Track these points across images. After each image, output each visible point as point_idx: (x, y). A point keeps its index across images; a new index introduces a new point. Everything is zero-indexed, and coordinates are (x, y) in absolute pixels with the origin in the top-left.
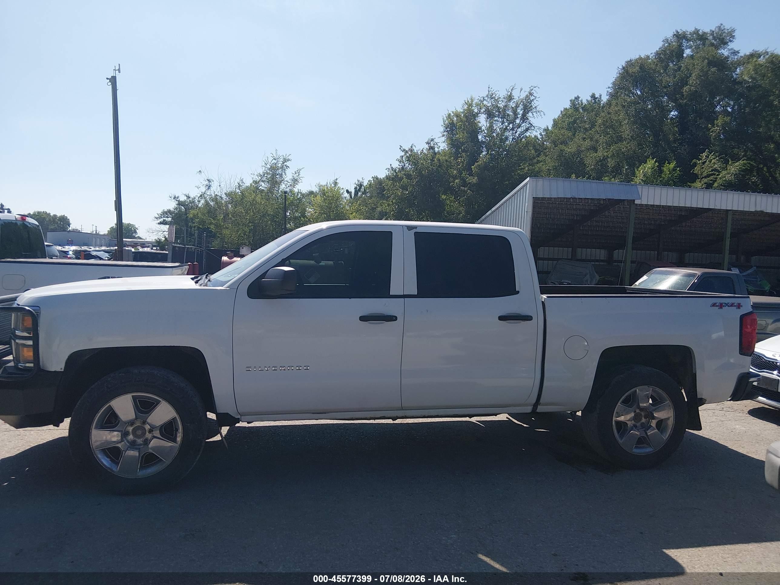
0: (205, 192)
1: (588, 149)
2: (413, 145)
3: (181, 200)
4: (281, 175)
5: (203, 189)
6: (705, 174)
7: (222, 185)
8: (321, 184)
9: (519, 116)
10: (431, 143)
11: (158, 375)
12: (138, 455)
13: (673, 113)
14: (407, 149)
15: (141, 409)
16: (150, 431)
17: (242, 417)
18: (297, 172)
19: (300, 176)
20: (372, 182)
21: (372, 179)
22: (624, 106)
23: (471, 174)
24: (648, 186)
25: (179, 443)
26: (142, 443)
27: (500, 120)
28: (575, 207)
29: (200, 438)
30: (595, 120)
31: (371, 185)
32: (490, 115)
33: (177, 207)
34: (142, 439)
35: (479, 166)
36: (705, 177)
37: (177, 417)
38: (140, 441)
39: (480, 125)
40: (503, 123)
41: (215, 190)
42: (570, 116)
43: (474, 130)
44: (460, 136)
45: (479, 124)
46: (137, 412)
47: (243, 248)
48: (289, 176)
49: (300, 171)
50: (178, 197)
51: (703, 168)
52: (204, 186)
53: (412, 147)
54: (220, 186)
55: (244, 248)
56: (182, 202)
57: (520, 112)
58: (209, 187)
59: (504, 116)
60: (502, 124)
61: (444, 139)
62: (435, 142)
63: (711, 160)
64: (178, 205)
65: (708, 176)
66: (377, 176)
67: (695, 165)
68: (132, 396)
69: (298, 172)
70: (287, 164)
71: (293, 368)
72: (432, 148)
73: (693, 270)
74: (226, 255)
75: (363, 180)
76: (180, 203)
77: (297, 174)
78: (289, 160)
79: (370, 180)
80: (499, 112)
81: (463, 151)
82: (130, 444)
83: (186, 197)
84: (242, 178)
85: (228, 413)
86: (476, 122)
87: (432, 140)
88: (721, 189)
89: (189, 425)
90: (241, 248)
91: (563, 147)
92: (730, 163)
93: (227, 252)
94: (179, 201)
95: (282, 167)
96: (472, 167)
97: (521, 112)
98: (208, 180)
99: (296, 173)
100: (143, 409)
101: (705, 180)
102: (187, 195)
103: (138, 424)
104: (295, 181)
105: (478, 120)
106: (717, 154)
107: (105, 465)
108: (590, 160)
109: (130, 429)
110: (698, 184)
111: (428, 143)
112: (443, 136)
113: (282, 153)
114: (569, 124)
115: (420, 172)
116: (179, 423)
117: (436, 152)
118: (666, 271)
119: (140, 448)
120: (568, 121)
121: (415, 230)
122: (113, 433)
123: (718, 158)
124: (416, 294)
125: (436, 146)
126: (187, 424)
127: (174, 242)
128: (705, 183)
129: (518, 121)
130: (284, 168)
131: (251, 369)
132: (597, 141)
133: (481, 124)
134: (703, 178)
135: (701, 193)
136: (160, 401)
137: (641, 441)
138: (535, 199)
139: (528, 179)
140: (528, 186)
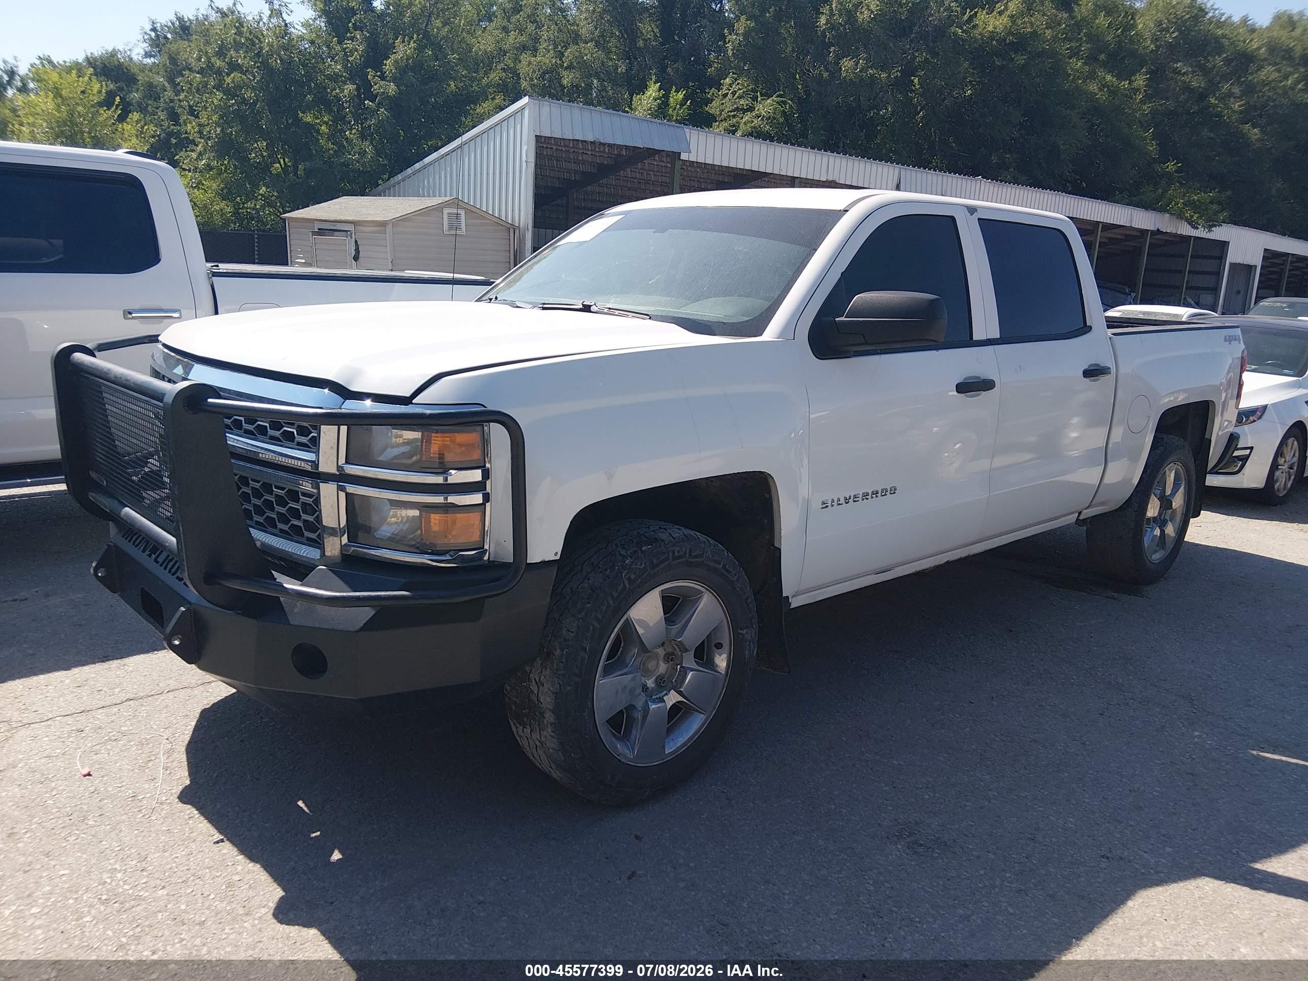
6: (724, 115)
16: (670, 657)
17: (793, 600)
23: (383, 77)
24: (698, 131)
25: (723, 672)
28: (581, 158)
34: (654, 678)
36: (726, 120)
37: (725, 621)
46: (665, 623)
51: (723, 104)
65: (729, 118)
67: (714, 97)
68: (662, 591)
82: (645, 694)
92: (759, 99)
96: (385, 62)
101: (725, 124)
110: (716, 129)
115: (265, 64)
119: (663, 698)
121: (977, 216)
124: (999, 337)
128: (725, 129)
131: (828, 505)
134: (722, 121)
136: (703, 592)
138: (538, 138)
139: (525, 100)
140: (526, 112)
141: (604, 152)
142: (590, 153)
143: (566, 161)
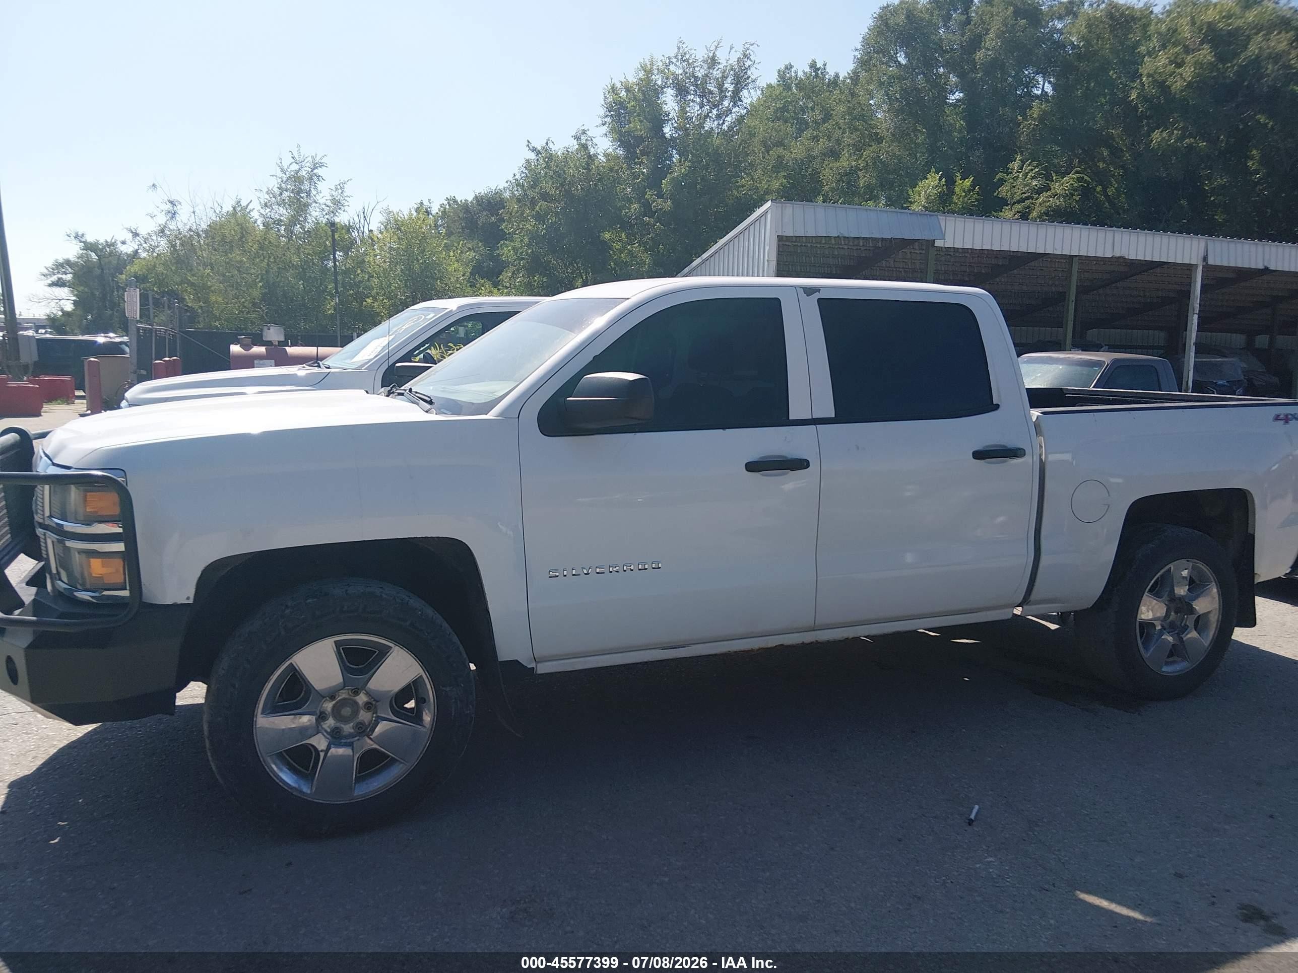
0: (166, 224)
1: (824, 154)
2: (548, 139)
3: (88, 241)
4: (309, 194)
5: (162, 219)
6: (1017, 197)
7: (197, 212)
8: (394, 209)
9: (728, 95)
10: (582, 138)
11: (384, 596)
12: (351, 754)
13: (958, 95)
14: (539, 148)
15: (352, 668)
16: (368, 706)
17: (539, 665)
18: (339, 187)
19: (345, 194)
20: (447, 207)
21: (446, 203)
22: (881, 84)
23: (660, 196)
24: (955, 217)
25: (427, 726)
26: (352, 731)
27: (698, 100)
29: (468, 712)
30: (830, 107)
31: (445, 212)
32: (681, 91)
33: (82, 255)
34: (352, 724)
35: (673, 179)
36: (1018, 202)
37: (424, 676)
38: (348, 728)
39: (666, 108)
40: (702, 106)
41: (185, 221)
42: (777, 98)
43: (657, 120)
44: (638, 126)
45: (664, 106)
46: (345, 672)
47: (269, 329)
48: (323, 193)
49: (345, 185)
50: (83, 235)
51: (1014, 187)
52: (164, 213)
53: (547, 143)
54: (194, 212)
55: (271, 327)
56: (91, 244)
57: (729, 86)
58: (173, 215)
59: (704, 94)
60: (701, 108)
61: (605, 129)
62: (589, 137)
63: (1027, 173)
64: (83, 249)
65: (1022, 200)
66: (454, 197)
67: (1002, 182)
68: (335, 642)
69: (341, 187)
70: (318, 171)
71: (632, 567)
72: (584, 147)
73: (1096, 356)
74: (237, 342)
75: (430, 203)
76: (89, 247)
77: (340, 191)
78: (322, 165)
79: (443, 204)
80: (697, 86)
81: (643, 153)
82: (331, 736)
83: (131, 234)
84: (238, 198)
85: (517, 661)
86: (659, 102)
87: (584, 132)
88: (1044, 221)
89: (448, 689)
90: (265, 329)
91: (780, 150)
92: (1054, 178)
93: (239, 337)
94: (85, 242)
95: (310, 179)
96: (663, 181)
97: (731, 88)
98: (171, 202)
99: (337, 189)
100: (351, 666)
101: (1018, 207)
102: (133, 230)
103: (343, 695)
104: (337, 204)
105: (663, 100)
106: (1035, 163)
107: (288, 784)
108: (829, 173)
109: (328, 706)
110: (1007, 213)
111: (577, 138)
112: (604, 125)
113: (308, 152)
114: (776, 112)
115: (568, 192)
116: (429, 687)
117: (591, 154)
118: (1051, 358)
119: (352, 743)
120: (774, 106)
121: (817, 296)
122: (300, 718)
123: (1037, 170)
124: (834, 416)
125: (589, 143)
126: (444, 688)
127: (138, 319)
128: (1018, 212)
129: (726, 103)
130: (313, 178)
131: (557, 574)
132: (838, 142)
133: (668, 106)
134: (1014, 204)
135: (1016, 227)
136: (391, 647)
137: (1176, 652)
138: (780, 238)
139: (769, 204)
140: (769, 216)
141: (858, 245)
142: (846, 247)
143: (824, 257)
